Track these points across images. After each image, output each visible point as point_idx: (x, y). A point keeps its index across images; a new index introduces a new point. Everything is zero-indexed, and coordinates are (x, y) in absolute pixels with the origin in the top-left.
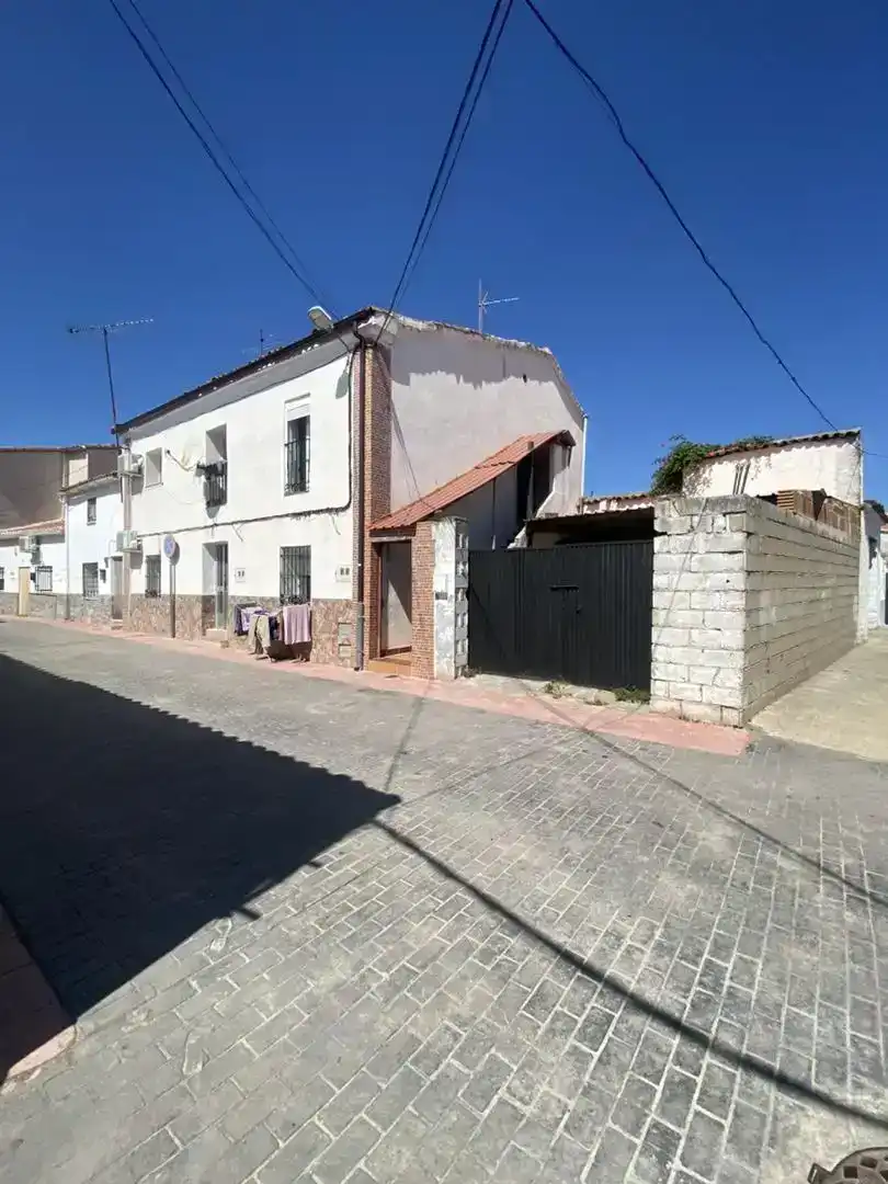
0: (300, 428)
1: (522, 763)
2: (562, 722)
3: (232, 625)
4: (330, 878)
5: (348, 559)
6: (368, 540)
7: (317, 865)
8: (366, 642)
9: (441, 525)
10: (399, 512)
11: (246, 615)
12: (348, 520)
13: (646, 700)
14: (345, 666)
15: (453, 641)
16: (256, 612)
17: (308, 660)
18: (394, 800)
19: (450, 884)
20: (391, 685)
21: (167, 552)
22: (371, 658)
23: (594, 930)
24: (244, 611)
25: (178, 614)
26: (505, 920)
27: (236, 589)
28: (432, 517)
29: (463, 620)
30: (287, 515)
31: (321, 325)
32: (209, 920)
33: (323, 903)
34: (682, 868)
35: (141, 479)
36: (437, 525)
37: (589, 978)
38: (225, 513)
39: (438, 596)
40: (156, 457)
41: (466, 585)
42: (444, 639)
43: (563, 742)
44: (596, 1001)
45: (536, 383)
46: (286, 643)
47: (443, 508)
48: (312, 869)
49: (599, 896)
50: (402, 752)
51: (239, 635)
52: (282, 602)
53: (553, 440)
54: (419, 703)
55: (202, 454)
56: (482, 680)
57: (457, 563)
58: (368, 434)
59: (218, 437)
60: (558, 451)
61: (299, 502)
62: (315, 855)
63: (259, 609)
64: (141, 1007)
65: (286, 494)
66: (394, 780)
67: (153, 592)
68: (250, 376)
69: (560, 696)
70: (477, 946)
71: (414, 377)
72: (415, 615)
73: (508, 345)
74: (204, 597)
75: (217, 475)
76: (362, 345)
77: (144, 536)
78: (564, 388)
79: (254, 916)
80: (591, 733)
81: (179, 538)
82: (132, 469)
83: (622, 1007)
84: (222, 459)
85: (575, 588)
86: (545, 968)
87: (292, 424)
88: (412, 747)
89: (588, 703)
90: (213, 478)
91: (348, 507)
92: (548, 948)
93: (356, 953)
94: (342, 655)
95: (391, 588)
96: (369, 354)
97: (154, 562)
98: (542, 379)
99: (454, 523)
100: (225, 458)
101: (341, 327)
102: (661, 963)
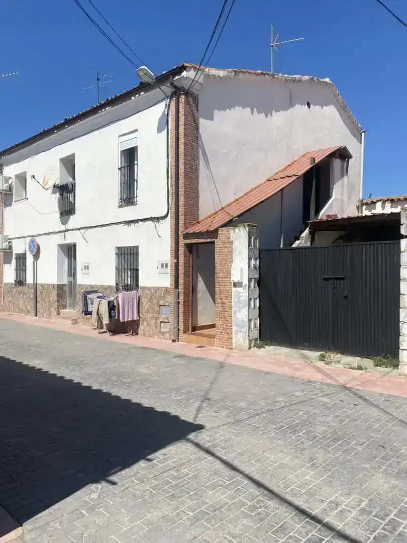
0: (130, 155)
1: (294, 407)
2: (329, 381)
3: (80, 307)
4: (158, 467)
5: (166, 255)
6: (182, 242)
7: (150, 460)
8: (181, 320)
9: (237, 230)
10: (205, 219)
11: (90, 299)
12: (166, 227)
13: (396, 366)
14: (166, 339)
15: (246, 320)
16: (98, 297)
17: (137, 334)
18: (200, 427)
19: (233, 473)
20: (199, 353)
21: (31, 252)
22: (185, 332)
23: (323, 501)
24: (89, 296)
25: (39, 299)
26: (266, 492)
27: (83, 279)
28: (230, 223)
29: (255, 304)
30: (120, 223)
31: (146, 79)
32: (88, 484)
33: (155, 479)
34: (392, 472)
35: (12, 195)
36: (234, 230)
37: (314, 523)
38: (74, 221)
39: (235, 285)
40: (22, 179)
41: (257, 276)
42: (240, 318)
43: (327, 395)
44: (316, 532)
45: (318, 108)
46: (121, 321)
47: (239, 216)
48: (147, 462)
49: (330, 484)
50: (206, 399)
51: (86, 314)
52: (118, 290)
53: (332, 155)
54: (221, 365)
55: (57, 177)
56: (270, 350)
57: (250, 259)
58: (181, 161)
59: (69, 164)
60: (337, 163)
61: (129, 213)
62: (147, 455)
63: (100, 294)
64: (56, 521)
65: (120, 206)
66: (200, 415)
67: (20, 282)
68: (92, 118)
69: (331, 362)
70: (247, 504)
71: (216, 113)
72: (218, 299)
73: (294, 80)
74: (58, 285)
75: (69, 192)
76: (177, 92)
77: (13, 239)
78: (343, 110)
79: (114, 483)
80: (349, 389)
81: (40, 241)
82: (5, 188)
83: (331, 535)
84: (71, 180)
85: (343, 279)
86: (287, 516)
87: (123, 152)
88: (214, 395)
89: (352, 368)
90: (65, 194)
91: (166, 216)
92: (291, 507)
93: (175, 503)
94: (163, 330)
95: (200, 279)
96: (182, 99)
97: (21, 258)
98: (323, 104)
99: (247, 229)
100: (74, 178)
101: (161, 80)
102: (361, 518)
